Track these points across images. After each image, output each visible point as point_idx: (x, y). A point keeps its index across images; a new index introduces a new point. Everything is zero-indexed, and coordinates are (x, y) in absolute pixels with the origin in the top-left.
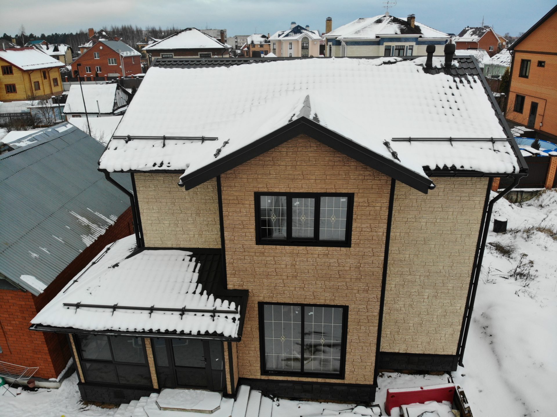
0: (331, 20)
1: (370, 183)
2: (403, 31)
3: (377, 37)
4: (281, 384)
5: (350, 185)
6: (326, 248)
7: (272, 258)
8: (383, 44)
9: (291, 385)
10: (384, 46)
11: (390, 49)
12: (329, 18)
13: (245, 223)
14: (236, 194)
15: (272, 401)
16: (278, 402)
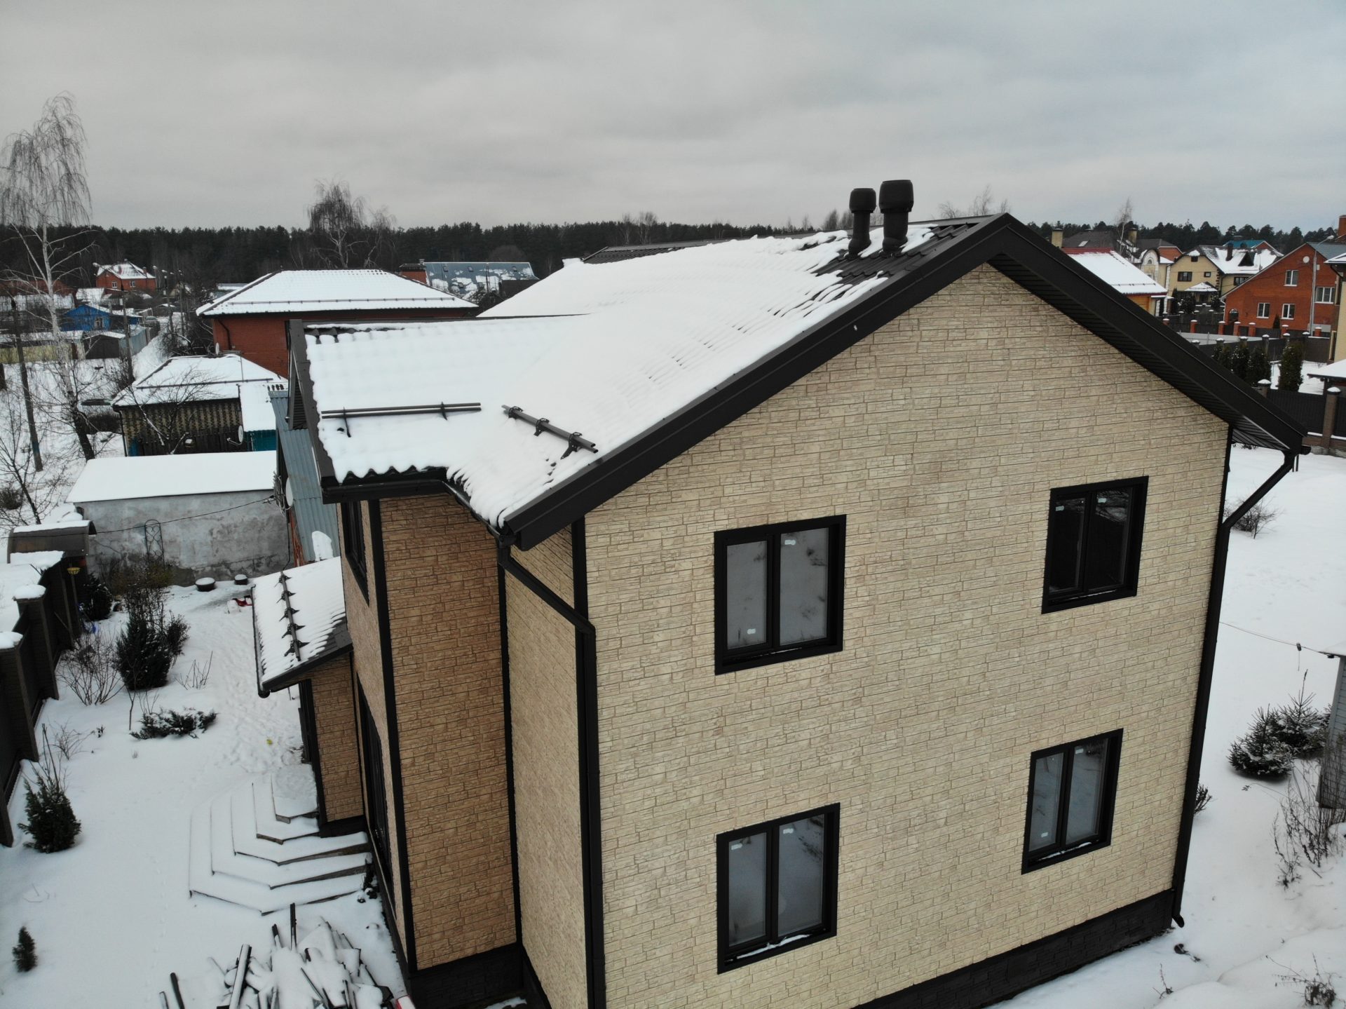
15: (362, 887)
16: (367, 897)
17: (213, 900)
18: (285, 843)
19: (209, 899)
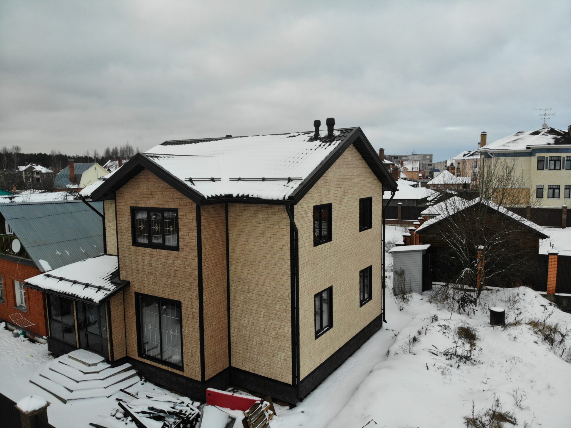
0: (486, 134)
1: (185, 201)
2: (557, 142)
3: (528, 148)
4: (149, 368)
5: (175, 203)
6: (166, 251)
7: (140, 257)
8: (535, 156)
9: (154, 370)
10: (536, 156)
11: (544, 160)
12: (484, 132)
13: (127, 229)
14: (122, 208)
15: (140, 379)
16: (144, 382)
17: (79, 400)
18: (100, 372)
19: (77, 400)
